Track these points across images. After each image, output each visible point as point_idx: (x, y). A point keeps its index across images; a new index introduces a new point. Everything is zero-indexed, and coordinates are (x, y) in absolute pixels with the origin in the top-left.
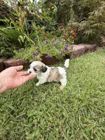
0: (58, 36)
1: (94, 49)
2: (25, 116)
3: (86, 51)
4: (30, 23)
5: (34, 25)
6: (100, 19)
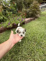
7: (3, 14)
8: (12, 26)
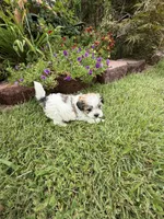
1: (141, 68)
2: (31, 176)
7: (27, 32)
8: (56, 83)
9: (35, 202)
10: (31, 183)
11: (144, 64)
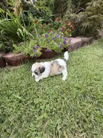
0: (56, 29)
1: (90, 42)
2: (33, 104)
3: (83, 44)
4: (26, 13)
5: (31, 16)
6: (98, 10)
8: (40, 53)
9: (36, 116)
10: (33, 107)
11: (92, 40)
